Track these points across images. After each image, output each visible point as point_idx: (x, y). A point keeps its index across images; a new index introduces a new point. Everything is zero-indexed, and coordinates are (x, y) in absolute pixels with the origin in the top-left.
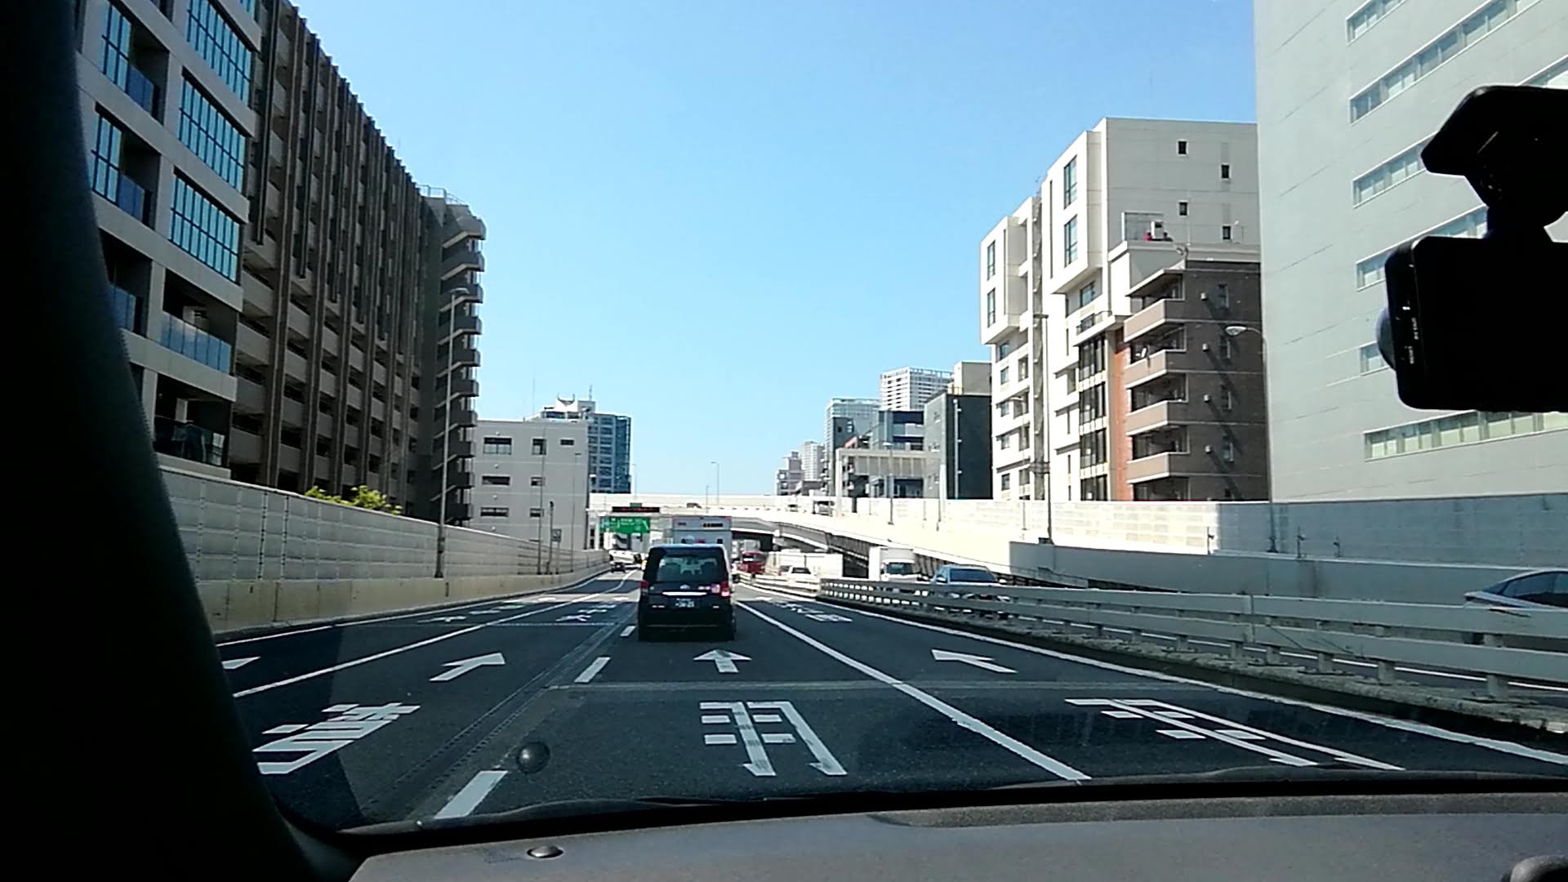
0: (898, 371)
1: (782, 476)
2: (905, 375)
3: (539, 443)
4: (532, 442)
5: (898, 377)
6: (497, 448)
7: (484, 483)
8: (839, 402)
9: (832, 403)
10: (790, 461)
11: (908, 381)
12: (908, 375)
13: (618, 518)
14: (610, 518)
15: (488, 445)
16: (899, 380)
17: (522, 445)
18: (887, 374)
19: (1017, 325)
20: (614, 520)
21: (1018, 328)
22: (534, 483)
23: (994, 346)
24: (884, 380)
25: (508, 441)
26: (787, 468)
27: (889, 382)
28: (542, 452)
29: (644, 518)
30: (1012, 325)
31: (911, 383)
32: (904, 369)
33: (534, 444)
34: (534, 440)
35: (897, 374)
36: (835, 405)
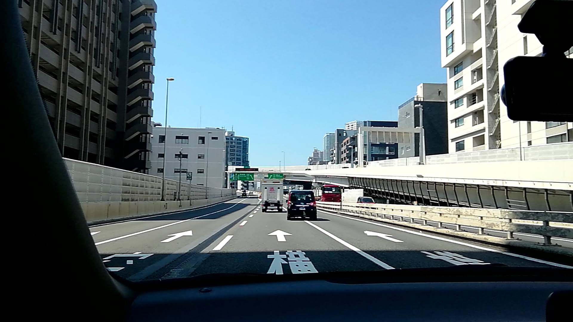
0: (352, 122)
1: (311, 160)
2: (355, 124)
3: (202, 139)
4: (198, 138)
5: (352, 124)
6: (182, 141)
7: (176, 157)
8: (328, 134)
9: (326, 135)
10: (314, 153)
11: (356, 126)
12: (356, 123)
13: (238, 174)
14: (235, 174)
15: (177, 139)
16: (352, 125)
17: (194, 140)
18: (347, 123)
19: (472, 49)
20: (236, 174)
21: (473, 51)
22: (199, 157)
23: (448, 69)
24: (346, 125)
25: (187, 138)
26: (313, 156)
27: (348, 126)
28: (203, 143)
29: (250, 174)
30: (468, 49)
31: (357, 127)
32: (354, 121)
33: (199, 139)
34: (199, 137)
35: (352, 123)
36: (327, 136)
